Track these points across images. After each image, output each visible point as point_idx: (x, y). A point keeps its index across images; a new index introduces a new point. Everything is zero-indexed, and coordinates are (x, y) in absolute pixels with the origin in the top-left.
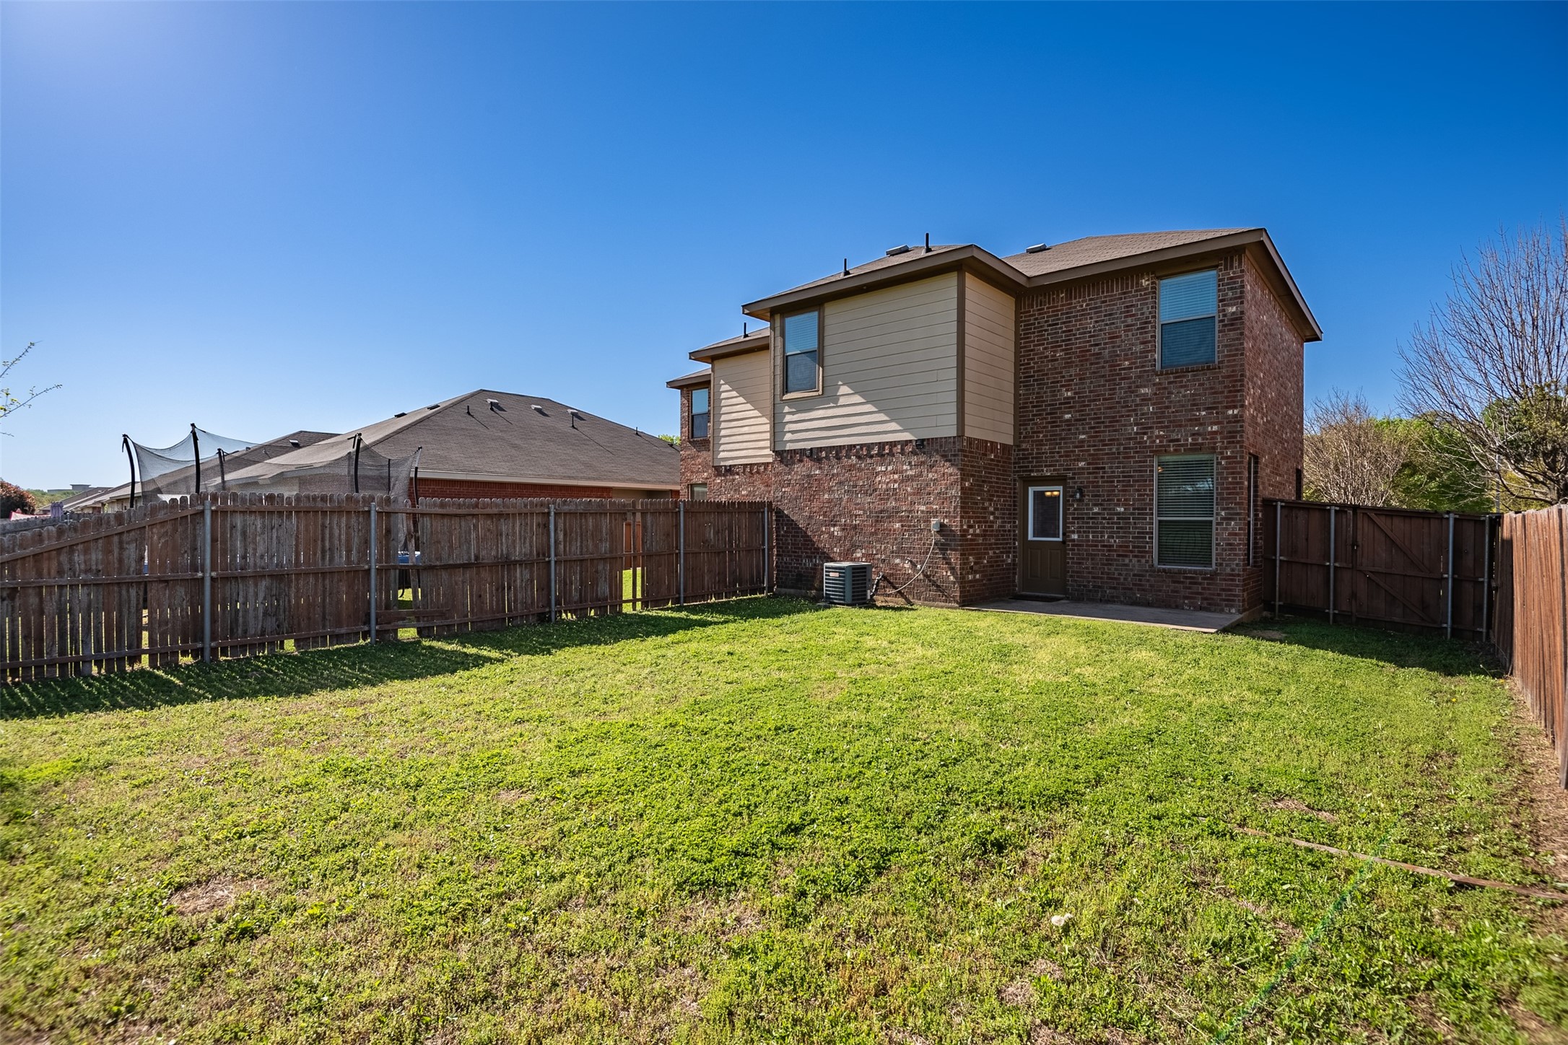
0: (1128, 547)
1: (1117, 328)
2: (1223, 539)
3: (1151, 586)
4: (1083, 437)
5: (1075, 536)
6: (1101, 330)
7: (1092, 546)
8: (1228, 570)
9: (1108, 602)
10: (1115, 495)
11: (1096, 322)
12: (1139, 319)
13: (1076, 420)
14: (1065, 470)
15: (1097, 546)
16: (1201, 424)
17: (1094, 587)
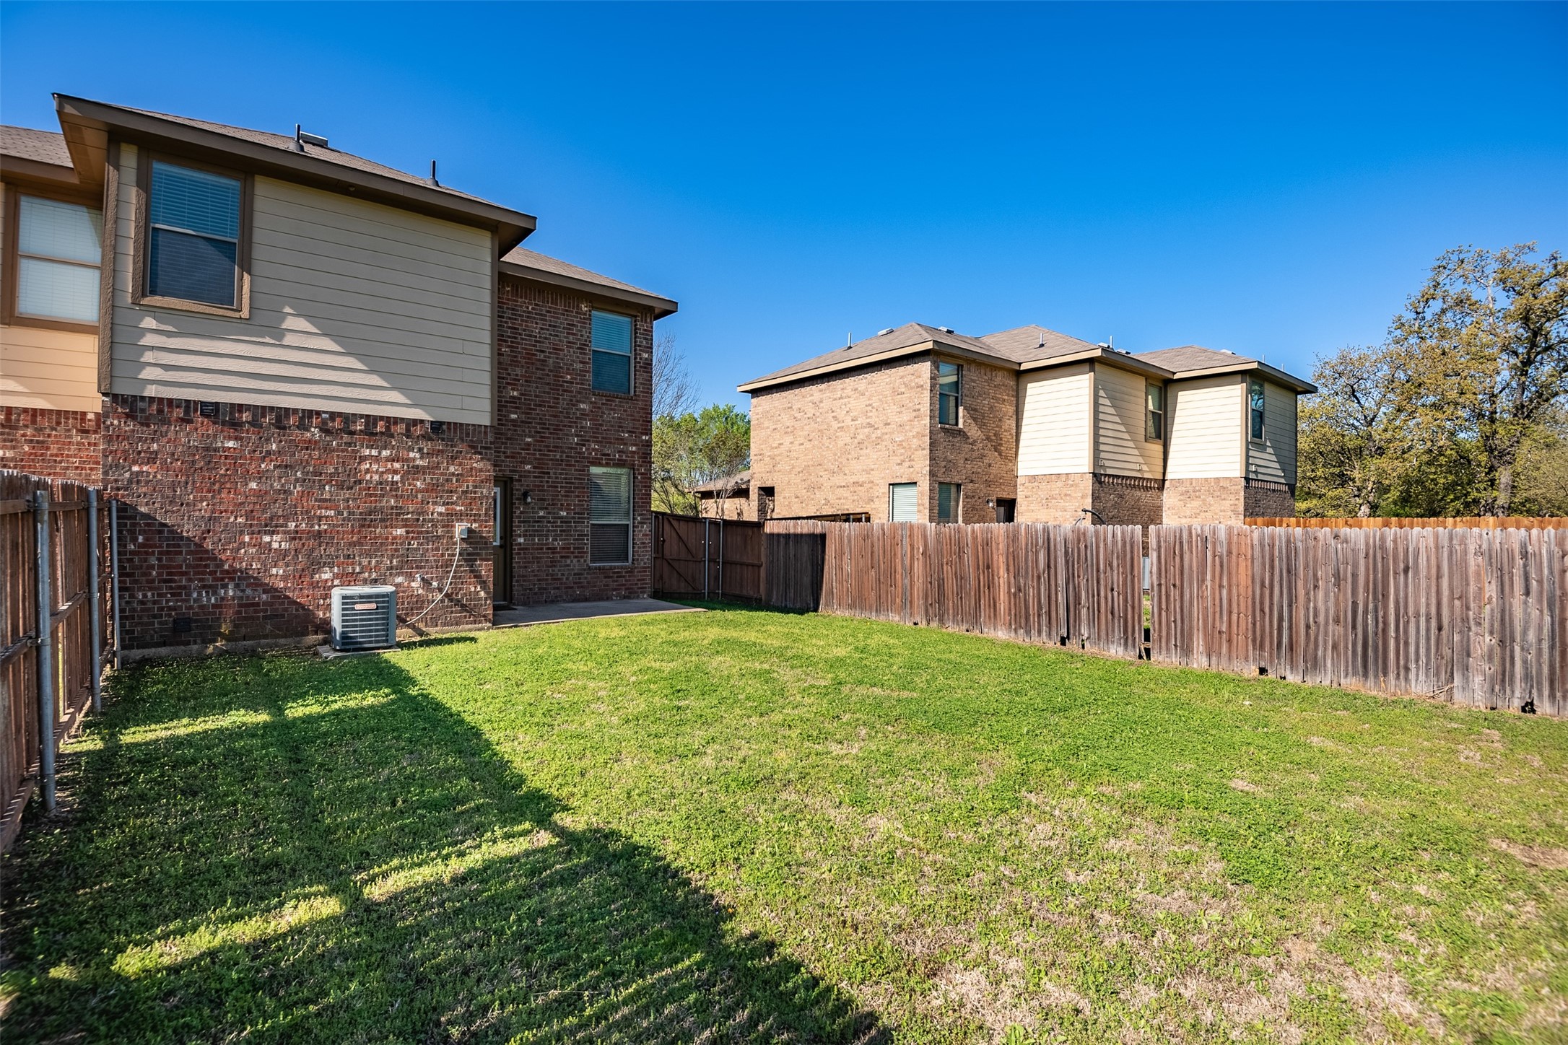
0: (569, 548)
1: (560, 341)
2: (639, 539)
3: (588, 582)
4: (529, 440)
5: (521, 540)
6: (546, 338)
7: (537, 549)
8: (642, 564)
9: (552, 602)
10: (559, 500)
11: (542, 329)
12: (579, 339)
13: (522, 422)
14: (510, 471)
15: (542, 549)
16: (625, 444)
17: (539, 589)
